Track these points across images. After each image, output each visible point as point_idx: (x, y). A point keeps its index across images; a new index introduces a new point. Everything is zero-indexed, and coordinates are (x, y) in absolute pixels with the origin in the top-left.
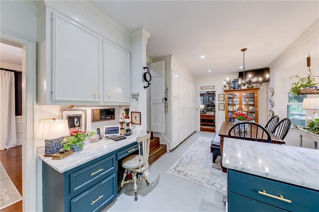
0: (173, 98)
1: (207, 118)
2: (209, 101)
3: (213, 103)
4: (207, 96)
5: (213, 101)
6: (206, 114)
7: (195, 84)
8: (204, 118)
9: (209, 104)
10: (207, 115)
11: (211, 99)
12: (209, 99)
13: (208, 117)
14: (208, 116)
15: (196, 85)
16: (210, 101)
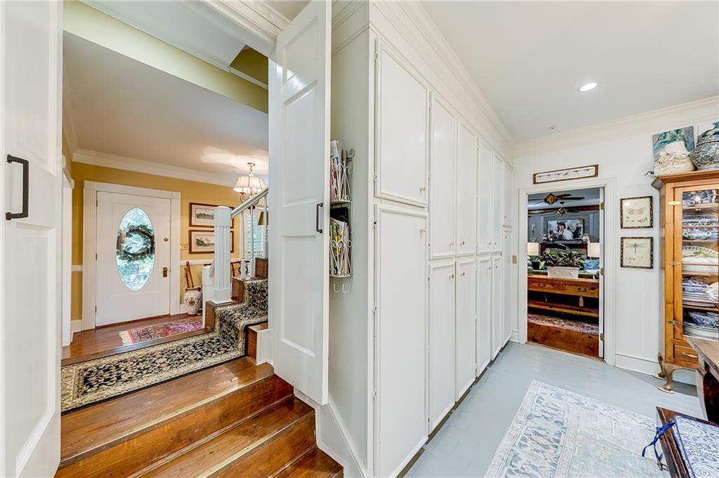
0: (383, 205)
1: (549, 289)
2: (546, 231)
3: (561, 236)
4: (542, 218)
5: (560, 233)
6: (546, 274)
7: (507, 162)
8: (540, 290)
9: (548, 240)
10: (549, 276)
11: (556, 225)
12: (547, 225)
13: (553, 285)
14: (553, 282)
15: (510, 167)
16: (551, 232)
